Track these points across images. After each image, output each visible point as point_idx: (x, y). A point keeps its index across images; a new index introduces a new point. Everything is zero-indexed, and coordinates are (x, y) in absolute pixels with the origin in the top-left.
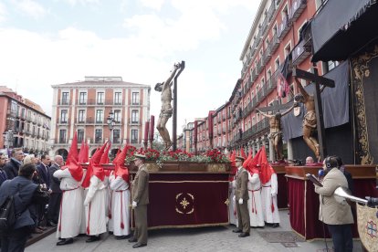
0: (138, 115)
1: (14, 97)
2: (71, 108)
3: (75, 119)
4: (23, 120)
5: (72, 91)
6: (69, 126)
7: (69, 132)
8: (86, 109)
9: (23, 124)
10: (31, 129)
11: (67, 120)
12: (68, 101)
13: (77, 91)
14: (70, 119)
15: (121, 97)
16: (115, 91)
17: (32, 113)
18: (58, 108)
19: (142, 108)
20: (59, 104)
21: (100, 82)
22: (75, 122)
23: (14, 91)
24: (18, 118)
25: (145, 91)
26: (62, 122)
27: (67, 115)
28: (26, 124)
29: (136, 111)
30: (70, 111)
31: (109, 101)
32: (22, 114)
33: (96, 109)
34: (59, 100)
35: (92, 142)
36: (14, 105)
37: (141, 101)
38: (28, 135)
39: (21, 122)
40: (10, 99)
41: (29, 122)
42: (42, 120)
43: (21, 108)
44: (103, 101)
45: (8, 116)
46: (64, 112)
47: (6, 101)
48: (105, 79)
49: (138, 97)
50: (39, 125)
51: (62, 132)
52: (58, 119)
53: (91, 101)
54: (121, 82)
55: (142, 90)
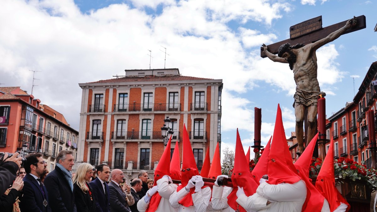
0: (203, 126)
1: (29, 103)
2: (106, 117)
3: (112, 133)
4: (40, 135)
5: (107, 91)
6: (103, 143)
7: (103, 152)
8: (127, 118)
9: (40, 140)
10: (51, 148)
11: (100, 134)
12: (102, 107)
13: (115, 91)
14: (104, 133)
15: (178, 99)
16: (169, 90)
17: (53, 125)
18: (88, 116)
19: (209, 115)
20: (89, 110)
21: (147, 78)
22: (112, 137)
23: (29, 93)
24: (34, 132)
25: (214, 90)
26: (93, 138)
27: (101, 127)
28: (44, 141)
29: (200, 120)
30: (105, 121)
31: (160, 106)
32: (40, 126)
33: (141, 118)
34: (90, 106)
35: (134, 167)
36: (30, 114)
37: (208, 104)
38: (46, 156)
39: (37, 137)
40: (24, 105)
41: (48, 138)
42: (65, 135)
43: (38, 118)
44: (152, 106)
45: (22, 128)
46: (96, 122)
47: (19, 107)
48: (155, 74)
49: (204, 99)
50: (61, 143)
51: (94, 152)
52: (87, 133)
53: (134, 107)
54: (178, 77)
55: (209, 89)
